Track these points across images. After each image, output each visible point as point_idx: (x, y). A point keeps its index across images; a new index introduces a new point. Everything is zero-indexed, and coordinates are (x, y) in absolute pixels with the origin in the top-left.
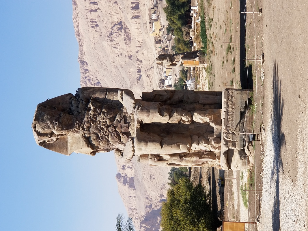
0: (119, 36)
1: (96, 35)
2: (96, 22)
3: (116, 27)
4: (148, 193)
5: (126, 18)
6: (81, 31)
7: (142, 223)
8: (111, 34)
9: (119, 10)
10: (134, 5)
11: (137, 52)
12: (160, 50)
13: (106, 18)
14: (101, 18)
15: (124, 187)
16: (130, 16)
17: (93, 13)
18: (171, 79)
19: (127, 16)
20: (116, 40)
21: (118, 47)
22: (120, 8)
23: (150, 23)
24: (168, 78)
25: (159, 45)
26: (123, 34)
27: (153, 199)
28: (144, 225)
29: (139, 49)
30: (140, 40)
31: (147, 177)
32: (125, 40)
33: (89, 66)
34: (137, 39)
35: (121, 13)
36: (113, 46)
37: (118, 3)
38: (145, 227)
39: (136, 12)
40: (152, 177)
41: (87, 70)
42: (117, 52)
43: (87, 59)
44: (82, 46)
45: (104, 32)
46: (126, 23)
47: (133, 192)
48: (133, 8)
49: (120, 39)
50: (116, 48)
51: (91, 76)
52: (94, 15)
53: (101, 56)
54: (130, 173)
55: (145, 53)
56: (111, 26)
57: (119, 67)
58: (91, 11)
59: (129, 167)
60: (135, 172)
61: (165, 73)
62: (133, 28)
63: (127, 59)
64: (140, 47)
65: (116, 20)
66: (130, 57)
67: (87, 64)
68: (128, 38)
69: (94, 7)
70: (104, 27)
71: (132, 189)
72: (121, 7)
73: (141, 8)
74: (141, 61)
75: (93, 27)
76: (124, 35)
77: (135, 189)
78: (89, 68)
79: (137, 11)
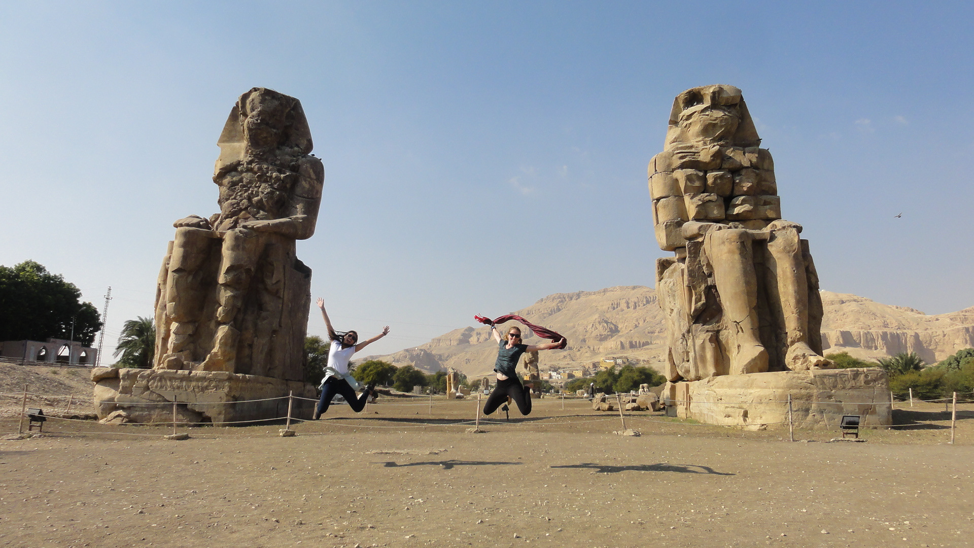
0: (604, 330)
1: (605, 307)
2: (617, 307)
3: (613, 326)
4: (454, 357)
5: (621, 336)
6: (608, 294)
7: (425, 351)
8: (607, 322)
9: (629, 329)
10: (634, 343)
11: (589, 347)
12: (587, 367)
13: (621, 317)
14: (620, 313)
15: (460, 335)
16: (623, 340)
17: (626, 305)
18: (558, 377)
19: (622, 338)
20: (600, 328)
21: (593, 329)
22: (631, 330)
23: (613, 358)
24: (558, 376)
25: (591, 366)
26: (606, 333)
27: (447, 362)
28: (422, 353)
29: (592, 349)
30: (601, 350)
31: (468, 356)
32: (600, 335)
33: (575, 301)
34: (601, 347)
35: (627, 332)
36: (594, 324)
37: (636, 329)
38: (421, 354)
39: (627, 345)
40: (468, 361)
41: (571, 299)
42: (588, 327)
43: (583, 299)
44: (594, 295)
45: (608, 315)
46: (616, 336)
47: (454, 343)
48: (631, 343)
49: (601, 330)
50: (592, 326)
51: (565, 303)
52: (623, 305)
53: (584, 313)
54: (473, 340)
55: (587, 355)
56: (614, 322)
57: (574, 330)
58: (628, 303)
59: (478, 339)
60: (474, 345)
61: (564, 372)
62: (612, 343)
63: (581, 337)
64: (594, 350)
65: (620, 326)
66: (584, 340)
67: (577, 299)
68: (602, 339)
69: (631, 305)
70: (611, 316)
71: (458, 342)
72: (632, 332)
73: (630, 351)
74: (579, 350)
75: (612, 304)
76: (605, 335)
77: (458, 344)
78: (574, 301)
79: (628, 347)
